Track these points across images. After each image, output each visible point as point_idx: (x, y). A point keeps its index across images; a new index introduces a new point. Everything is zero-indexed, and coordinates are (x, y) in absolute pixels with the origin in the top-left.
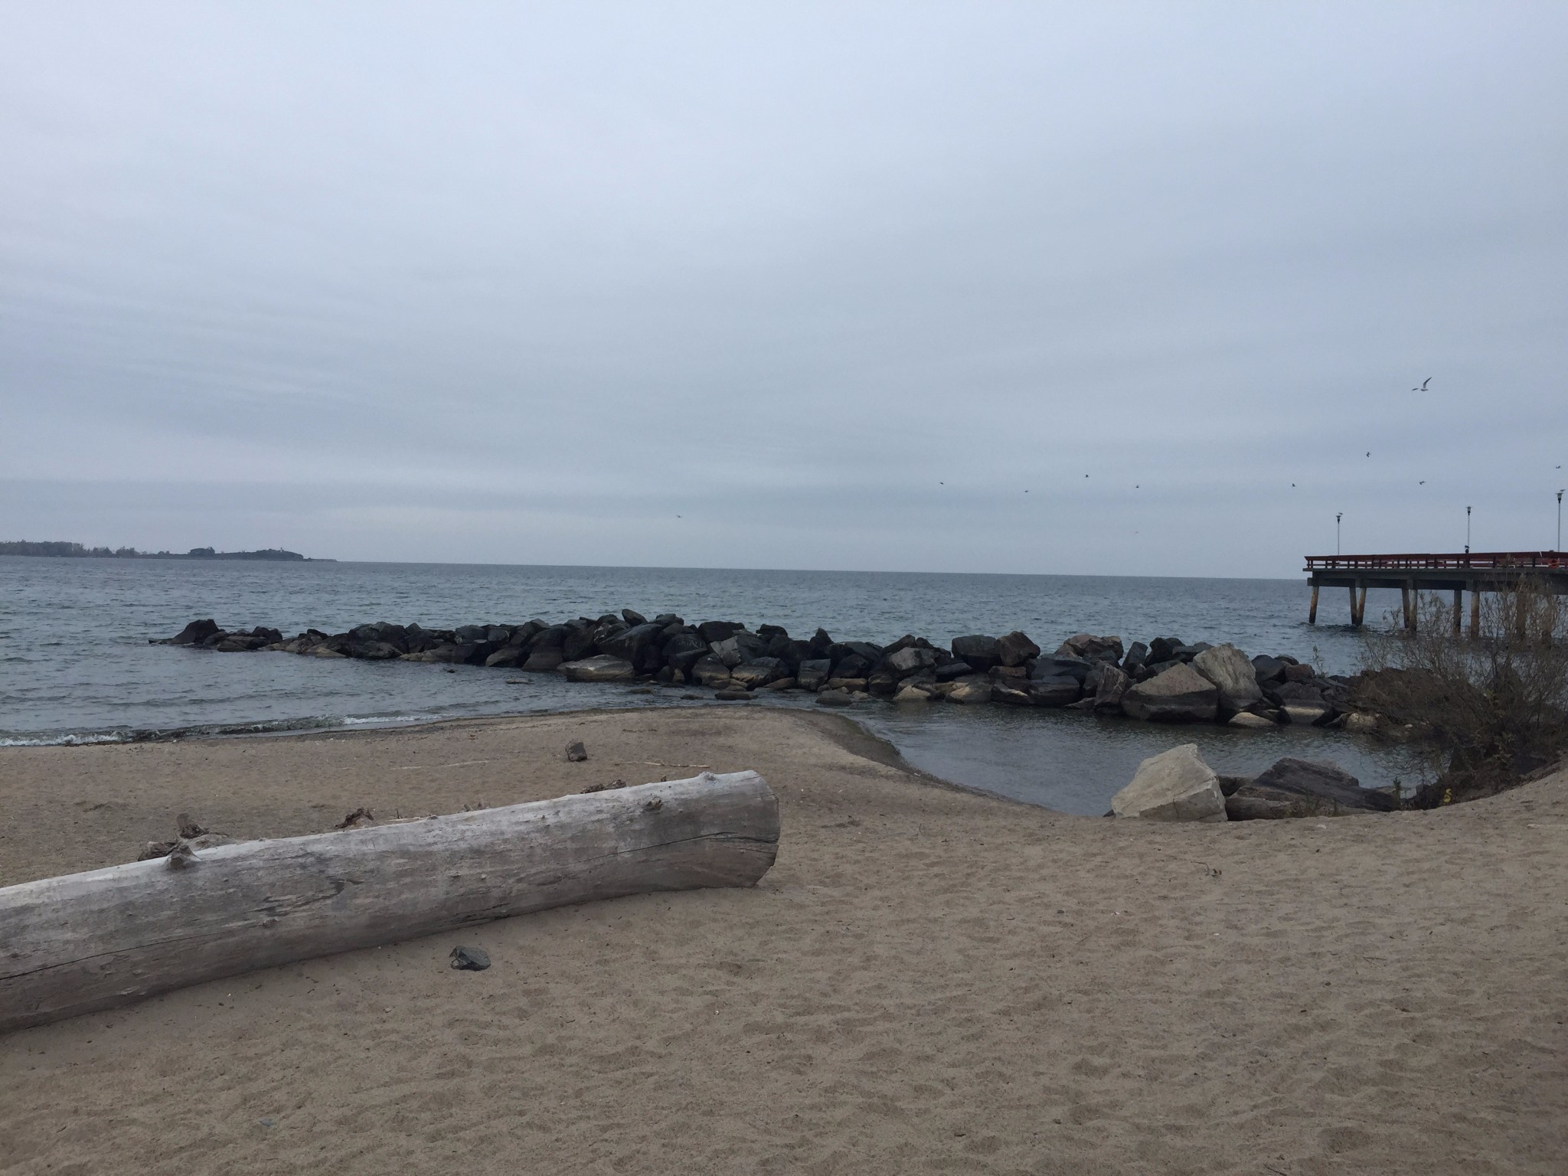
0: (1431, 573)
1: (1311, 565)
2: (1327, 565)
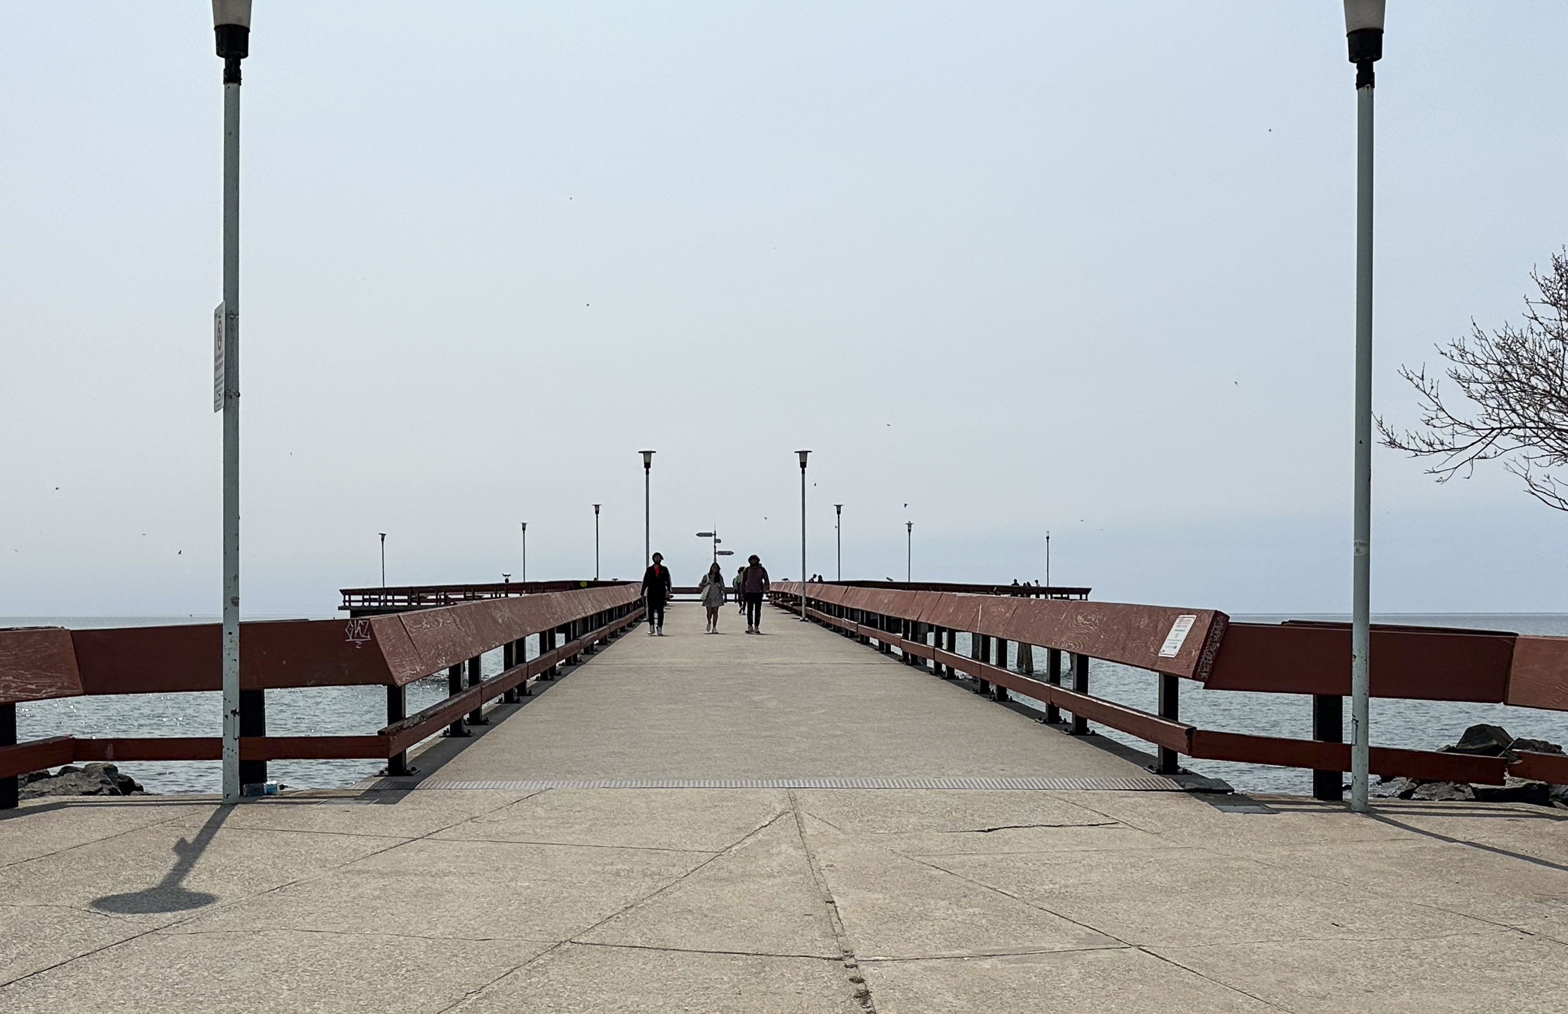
1: (350, 601)
2: (364, 600)
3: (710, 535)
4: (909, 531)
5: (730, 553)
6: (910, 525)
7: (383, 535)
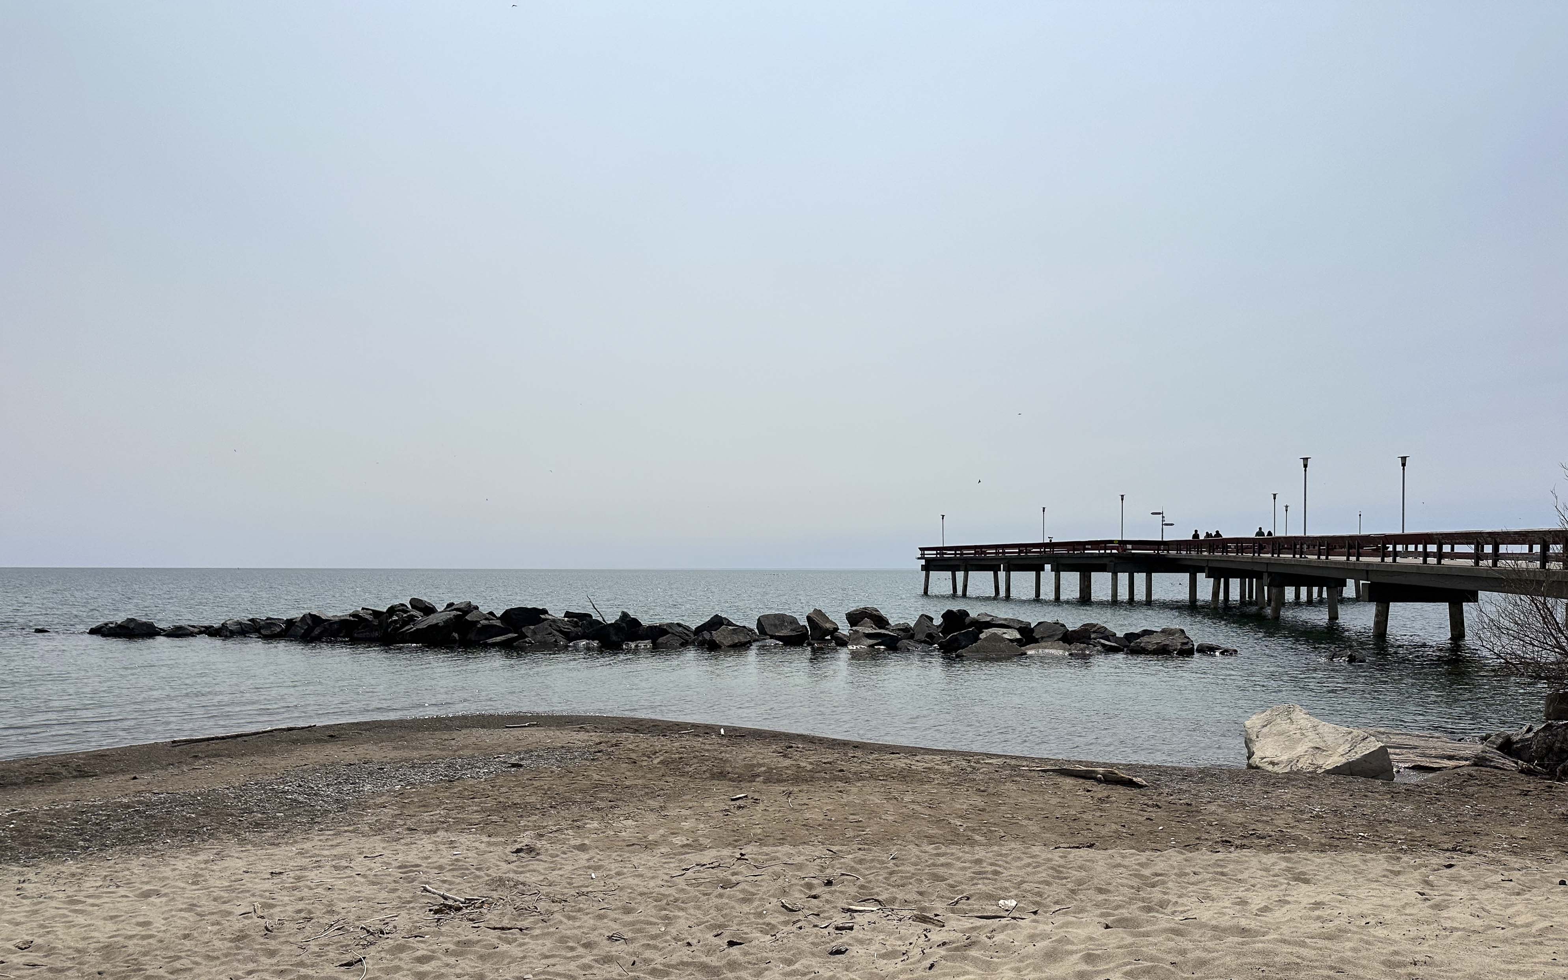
0: (1022, 558)
1: (924, 554)
2: (937, 554)
3: (1159, 513)
4: (1287, 510)
5: (1172, 525)
6: (1287, 507)
7: (943, 516)
